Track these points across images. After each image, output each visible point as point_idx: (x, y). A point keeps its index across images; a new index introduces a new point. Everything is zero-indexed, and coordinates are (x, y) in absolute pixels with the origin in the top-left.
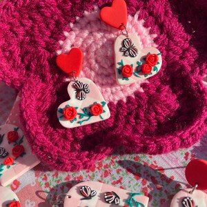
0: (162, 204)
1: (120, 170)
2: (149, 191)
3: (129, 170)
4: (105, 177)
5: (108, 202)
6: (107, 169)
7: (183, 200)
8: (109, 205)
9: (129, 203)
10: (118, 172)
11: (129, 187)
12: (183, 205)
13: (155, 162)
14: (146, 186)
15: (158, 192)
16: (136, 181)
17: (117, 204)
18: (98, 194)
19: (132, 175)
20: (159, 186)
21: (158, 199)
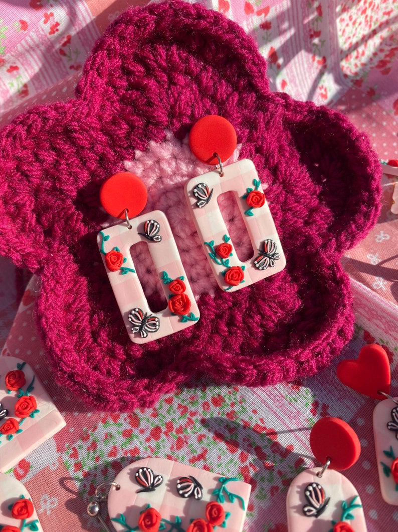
0: (272, 494)
1: (204, 436)
2: (252, 473)
3: (219, 436)
4: (179, 448)
5: (183, 496)
6: (181, 436)
7: (307, 489)
8: (185, 500)
9: (218, 496)
10: (200, 438)
11: (219, 466)
12: (306, 497)
13: (262, 420)
14: (247, 463)
15: (266, 474)
16: (230, 456)
17: (199, 499)
18: (166, 481)
19: (223, 445)
20: (269, 463)
21: (267, 486)
